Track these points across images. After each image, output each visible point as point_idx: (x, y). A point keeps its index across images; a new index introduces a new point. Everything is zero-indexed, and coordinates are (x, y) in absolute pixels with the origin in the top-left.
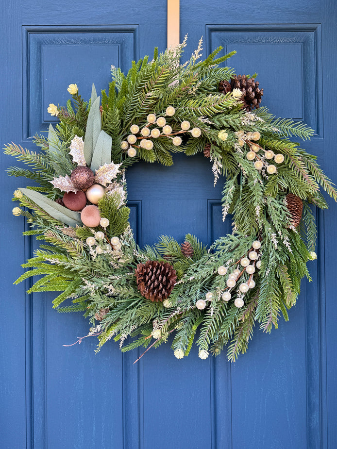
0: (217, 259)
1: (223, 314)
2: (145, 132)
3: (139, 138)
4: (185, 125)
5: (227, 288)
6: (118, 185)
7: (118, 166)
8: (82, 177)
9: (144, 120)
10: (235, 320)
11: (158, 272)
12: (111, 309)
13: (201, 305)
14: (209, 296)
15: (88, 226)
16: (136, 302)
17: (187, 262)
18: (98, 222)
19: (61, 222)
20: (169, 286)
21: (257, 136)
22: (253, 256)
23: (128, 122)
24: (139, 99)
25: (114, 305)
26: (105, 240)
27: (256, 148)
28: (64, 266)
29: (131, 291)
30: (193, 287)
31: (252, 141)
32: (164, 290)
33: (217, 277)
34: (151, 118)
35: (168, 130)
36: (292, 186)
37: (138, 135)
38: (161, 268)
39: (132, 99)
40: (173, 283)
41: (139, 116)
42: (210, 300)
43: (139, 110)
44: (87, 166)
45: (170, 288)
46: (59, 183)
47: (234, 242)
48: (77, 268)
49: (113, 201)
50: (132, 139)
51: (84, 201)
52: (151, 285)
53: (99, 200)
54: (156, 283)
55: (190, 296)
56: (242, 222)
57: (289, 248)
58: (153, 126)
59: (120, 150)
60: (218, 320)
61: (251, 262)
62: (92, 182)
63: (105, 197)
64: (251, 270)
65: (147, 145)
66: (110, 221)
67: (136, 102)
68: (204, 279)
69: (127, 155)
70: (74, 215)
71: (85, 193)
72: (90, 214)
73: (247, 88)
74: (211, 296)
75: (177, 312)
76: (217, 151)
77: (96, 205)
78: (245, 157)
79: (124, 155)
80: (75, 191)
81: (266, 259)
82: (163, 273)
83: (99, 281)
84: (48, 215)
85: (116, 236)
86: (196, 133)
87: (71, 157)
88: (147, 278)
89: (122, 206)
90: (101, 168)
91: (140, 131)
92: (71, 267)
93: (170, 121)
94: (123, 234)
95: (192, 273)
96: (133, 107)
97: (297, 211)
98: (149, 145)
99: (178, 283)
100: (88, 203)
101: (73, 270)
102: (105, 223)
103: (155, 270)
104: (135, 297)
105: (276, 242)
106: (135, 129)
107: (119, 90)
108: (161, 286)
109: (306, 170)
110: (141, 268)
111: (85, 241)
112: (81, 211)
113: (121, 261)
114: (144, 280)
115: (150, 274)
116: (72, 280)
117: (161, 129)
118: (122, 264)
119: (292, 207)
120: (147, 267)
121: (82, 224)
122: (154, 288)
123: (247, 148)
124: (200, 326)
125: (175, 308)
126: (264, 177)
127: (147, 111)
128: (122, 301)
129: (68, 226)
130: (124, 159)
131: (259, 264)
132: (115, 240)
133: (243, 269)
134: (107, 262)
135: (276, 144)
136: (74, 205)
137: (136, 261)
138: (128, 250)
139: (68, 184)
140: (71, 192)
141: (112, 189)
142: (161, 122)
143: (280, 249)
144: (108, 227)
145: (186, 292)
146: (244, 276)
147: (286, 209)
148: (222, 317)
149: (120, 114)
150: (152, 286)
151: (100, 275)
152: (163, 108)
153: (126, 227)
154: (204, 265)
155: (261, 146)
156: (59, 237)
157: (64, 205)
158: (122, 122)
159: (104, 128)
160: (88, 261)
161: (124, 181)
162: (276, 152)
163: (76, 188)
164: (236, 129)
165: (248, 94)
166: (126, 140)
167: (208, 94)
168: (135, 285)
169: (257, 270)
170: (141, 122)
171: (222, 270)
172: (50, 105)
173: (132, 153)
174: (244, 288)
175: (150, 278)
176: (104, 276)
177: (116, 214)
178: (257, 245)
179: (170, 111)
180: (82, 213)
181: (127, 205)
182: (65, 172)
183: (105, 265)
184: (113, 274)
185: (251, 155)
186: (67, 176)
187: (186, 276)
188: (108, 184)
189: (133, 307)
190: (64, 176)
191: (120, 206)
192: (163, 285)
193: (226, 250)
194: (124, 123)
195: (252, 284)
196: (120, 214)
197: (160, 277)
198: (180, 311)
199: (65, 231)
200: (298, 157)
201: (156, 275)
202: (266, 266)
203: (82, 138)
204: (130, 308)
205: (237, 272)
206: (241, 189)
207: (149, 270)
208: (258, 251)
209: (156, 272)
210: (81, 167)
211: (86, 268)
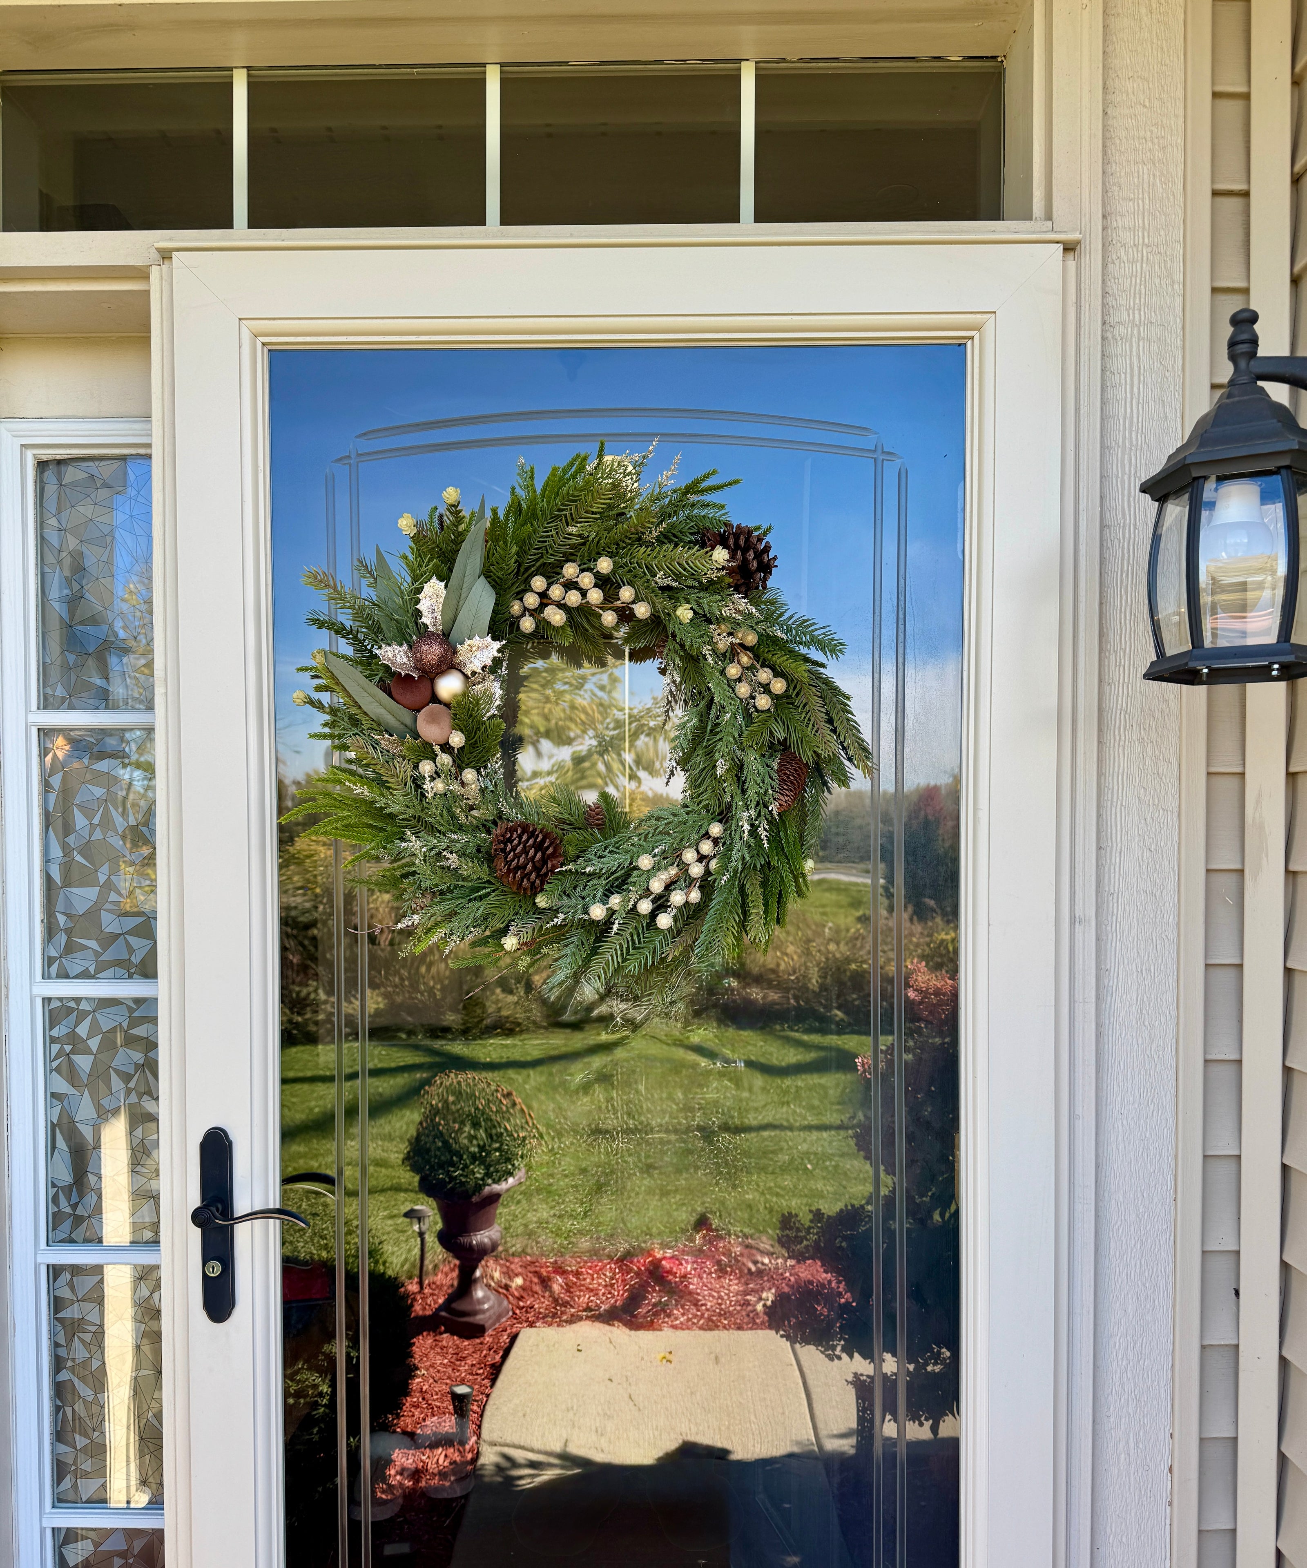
0: (642, 842)
1: (635, 938)
2: (556, 592)
3: (545, 601)
4: (626, 593)
5: (647, 892)
6: (492, 677)
7: (497, 645)
8: (432, 652)
9: (558, 570)
10: (654, 952)
11: (531, 842)
12: (442, 893)
13: (597, 912)
14: (615, 900)
15: (427, 740)
16: (488, 890)
17: (589, 838)
18: (445, 737)
19: (379, 725)
20: (544, 870)
21: (751, 639)
22: (706, 847)
23: (530, 567)
24: (553, 532)
25: (449, 888)
26: (453, 770)
27: (745, 659)
28: (373, 802)
29: (482, 872)
30: (591, 883)
31: (742, 645)
32: (534, 875)
33: (635, 873)
34: (570, 570)
35: (595, 596)
36: (794, 738)
37: (543, 595)
38: (537, 836)
39: (541, 529)
40: (554, 867)
41: (550, 561)
42: (616, 908)
43: (550, 551)
44: (444, 634)
45: (546, 874)
46: (390, 655)
47: (676, 819)
48: (395, 809)
49: (478, 703)
50: (532, 600)
51: (428, 694)
52: (512, 860)
53: (455, 696)
54: (522, 860)
55: (583, 898)
56: (700, 786)
57: (765, 842)
58: (570, 585)
59: (507, 615)
60: (625, 946)
61: (701, 858)
62: (448, 664)
63: (465, 694)
64: (696, 870)
65: (556, 616)
66: (468, 739)
67: (548, 537)
68: (613, 873)
69: (518, 627)
70: (406, 715)
71: (432, 682)
72: (433, 719)
73: (745, 551)
74: (617, 901)
75: (558, 921)
76: (676, 652)
77: (448, 705)
78: (723, 672)
79: (512, 625)
80: (415, 676)
81: (726, 857)
82: (539, 847)
83: (430, 838)
84: (360, 707)
85: (473, 768)
86: (642, 610)
87: (419, 614)
88: (509, 847)
89: (494, 716)
90: (468, 642)
91: (547, 589)
92: (387, 805)
93: (603, 582)
94: (485, 767)
95: (593, 857)
96: (541, 545)
97: (792, 783)
98: (558, 617)
99: (564, 869)
100: (435, 699)
101: (387, 811)
102: (457, 740)
103: (525, 837)
104: (489, 882)
105: (747, 827)
106: (539, 583)
107: (524, 506)
108: (530, 867)
109: (823, 715)
110: (504, 830)
111: (416, 767)
112: (418, 711)
113: (475, 813)
114: (503, 850)
115: (515, 842)
116: (382, 829)
117: (584, 593)
118: (475, 817)
119: (785, 774)
120: (512, 830)
121: (416, 735)
122: (518, 868)
123: (731, 655)
124: (594, 951)
125: (555, 912)
126: (748, 711)
127: (565, 554)
128: (466, 884)
129: (391, 735)
130: (510, 633)
131: (713, 865)
132: (469, 775)
133: (684, 867)
134: (449, 811)
135: (779, 659)
136: (410, 698)
137: (500, 818)
138: (489, 796)
139: (405, 660)
140: (408, 675)
141: (479, 683)
142: (587, 580)
143: (752, 841)
144: (462, 749)
145: (578, 889)
146: (683, 880)
147: (775, 775)
148: (633, 943)
149: (517, 554)
150: (514, 863)
151: (432, 829)
152: (594, 555)
153: (493, 756)
154: (618, 848)
155: (757, 657)
156: (371, 750)
157: (390, 695)
158: (519, 566)
159: (486, 573)
160: (416, 802)
161: (504, 671)
162: (777, 674)
163: (418, 669)
164: (713, 619)
165: (745, 562)
166: (521, 600)
167: (676, 545)
168: (490, 859)
169: (708, 872)
170: (552, 573)
171: (645, 862)
172: (405, 515)
173: (527, 624)
174: (677, 898)
175: (514, 849)
176: (439, 832)
177: (478, 729)
178: (716, 829)
179: (604, 565)
180: (421, 716)
181: (501, 717)
182: (402, 637)
183: (445, 813)
184: (455, 833)
185: (733, 671)
186: (405, 647)
187: (581, 860)
188: (474, 673)
189: (481, 898)
190: (401, 645)
191: (489, 714)
192: (534, 866)
193: (660, 829)
194: (522, 570)
195: (695, 896)
196: (486, 729)
197: (532, 851)
198: (564, 920)
199: (385, 740)
200: (814, 689)
201: (524, 846)
202: (724, 868)
203: (443, 584)
204: (475, 899)
205: (673, 871)
206: (709, 728)
207: (515, 835)
208: (716, 841)
209: (527, 841)
210: (433, 634)
211: (411, 812)
